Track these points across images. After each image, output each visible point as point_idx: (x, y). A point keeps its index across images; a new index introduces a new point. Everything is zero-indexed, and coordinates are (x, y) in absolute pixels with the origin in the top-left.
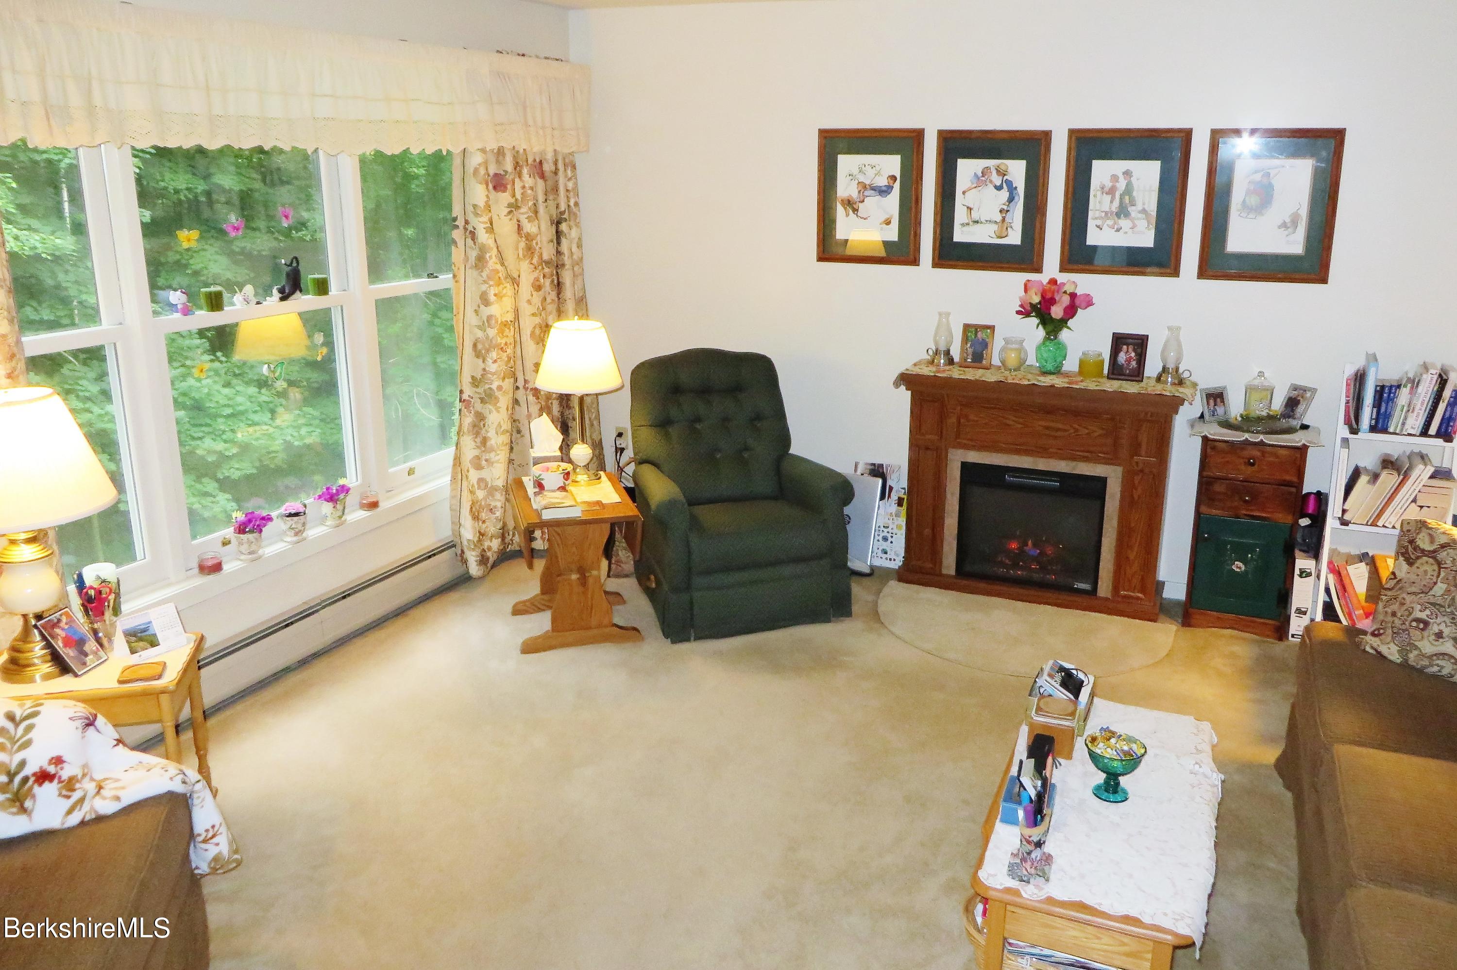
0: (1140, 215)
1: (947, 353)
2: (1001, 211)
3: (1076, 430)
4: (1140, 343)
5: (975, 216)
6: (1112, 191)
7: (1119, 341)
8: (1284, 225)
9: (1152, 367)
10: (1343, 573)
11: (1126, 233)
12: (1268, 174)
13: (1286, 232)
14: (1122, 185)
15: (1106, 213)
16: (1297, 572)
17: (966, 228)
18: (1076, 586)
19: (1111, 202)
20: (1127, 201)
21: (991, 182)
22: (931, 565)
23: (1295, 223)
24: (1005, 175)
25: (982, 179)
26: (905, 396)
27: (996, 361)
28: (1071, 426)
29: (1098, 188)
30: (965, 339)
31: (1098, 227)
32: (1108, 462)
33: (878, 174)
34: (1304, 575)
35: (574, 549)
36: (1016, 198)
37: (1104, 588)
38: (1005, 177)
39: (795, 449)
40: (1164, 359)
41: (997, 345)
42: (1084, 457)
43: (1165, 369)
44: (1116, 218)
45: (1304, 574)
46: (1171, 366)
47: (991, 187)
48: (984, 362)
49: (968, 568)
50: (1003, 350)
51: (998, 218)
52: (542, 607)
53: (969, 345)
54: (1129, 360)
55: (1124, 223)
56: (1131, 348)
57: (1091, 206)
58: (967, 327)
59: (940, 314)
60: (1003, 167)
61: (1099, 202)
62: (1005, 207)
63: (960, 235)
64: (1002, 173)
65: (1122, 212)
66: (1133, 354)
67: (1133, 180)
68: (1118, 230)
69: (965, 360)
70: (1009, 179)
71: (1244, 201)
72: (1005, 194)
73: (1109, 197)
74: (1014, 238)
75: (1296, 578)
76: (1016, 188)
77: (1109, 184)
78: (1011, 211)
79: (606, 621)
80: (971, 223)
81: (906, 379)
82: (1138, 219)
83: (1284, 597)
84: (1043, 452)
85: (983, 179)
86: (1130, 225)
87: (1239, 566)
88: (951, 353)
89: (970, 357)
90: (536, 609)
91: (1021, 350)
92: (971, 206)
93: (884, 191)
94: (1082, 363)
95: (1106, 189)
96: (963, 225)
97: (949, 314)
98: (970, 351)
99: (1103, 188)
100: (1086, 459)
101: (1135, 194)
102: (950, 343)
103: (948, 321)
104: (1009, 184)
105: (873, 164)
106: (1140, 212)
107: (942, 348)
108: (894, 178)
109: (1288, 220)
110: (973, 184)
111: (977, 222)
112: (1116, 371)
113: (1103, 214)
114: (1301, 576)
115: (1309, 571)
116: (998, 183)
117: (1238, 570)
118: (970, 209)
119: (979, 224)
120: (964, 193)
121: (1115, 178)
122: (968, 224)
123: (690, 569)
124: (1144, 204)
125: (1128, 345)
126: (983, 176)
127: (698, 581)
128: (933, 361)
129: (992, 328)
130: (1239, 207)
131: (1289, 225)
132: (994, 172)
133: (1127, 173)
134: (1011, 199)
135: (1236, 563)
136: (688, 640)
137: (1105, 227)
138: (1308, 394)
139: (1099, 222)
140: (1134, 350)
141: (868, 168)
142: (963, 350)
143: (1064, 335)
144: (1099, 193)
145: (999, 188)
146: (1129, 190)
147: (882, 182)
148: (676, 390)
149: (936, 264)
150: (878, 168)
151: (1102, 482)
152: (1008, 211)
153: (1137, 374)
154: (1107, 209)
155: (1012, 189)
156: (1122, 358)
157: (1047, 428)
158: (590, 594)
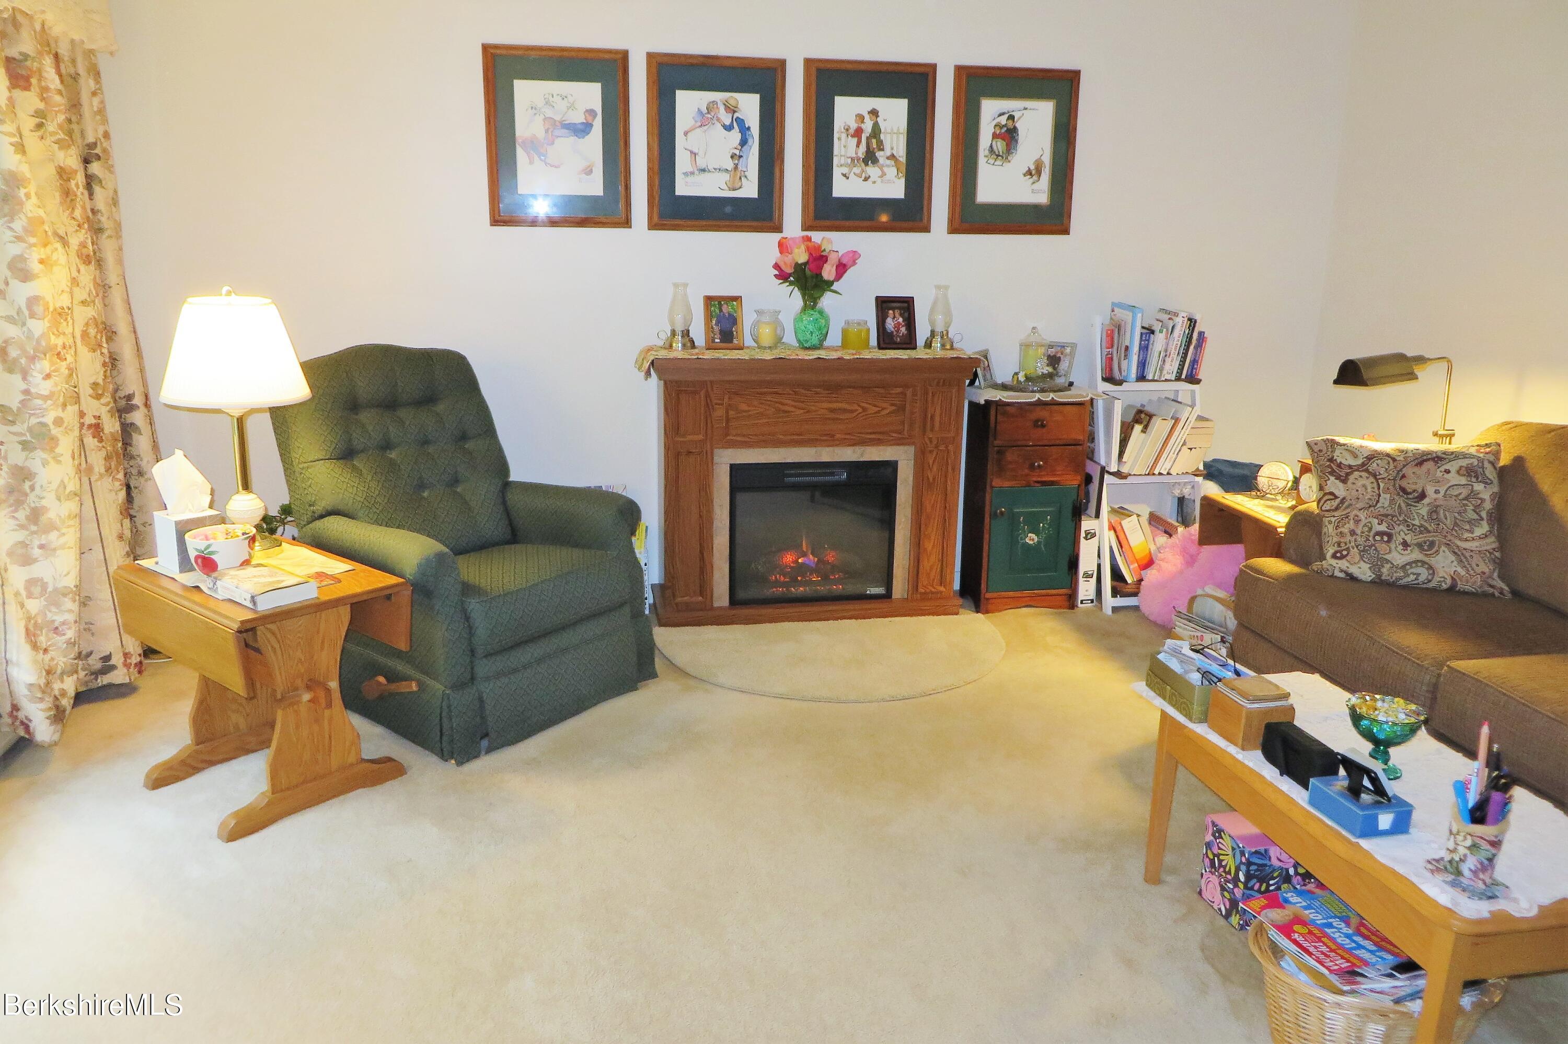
0: (888, 162)
1: (686, 333)
2: (732, 157)
3: (864, 409)
4: (906, 306)
5: (701, 163)
6: (858, 133)
7: (884, 304)
8: (1029, 173)
9: (922, 334)
10: (1118, 528)
11: (874, 182)
12: (1011, 118)
13: (1031, 180)
14: (868, 126)
15: (852, 159)
16: (1083, 534)
17: (690, 179)
18: (868, 592)
19: (858, 145)
20: (875, 146)
21: (718, 120)
22: (700, 598)
23: (1039, 172)
24: (734, 112)
25: (705, 117)
27: (749, 341)
28: (859, 406)
29: (843, 130)
30: (709, 316)
31: (844, 175)
32: (900, 442)
33: (571, 107)
34: (1089, 537)
35: (299, 654)
36: (750, 141)
37: (899, 588)
38: (736, 115)
40: (932, 322)
41: (748, 319)
42: (874, 440)
43: (933, 333)
44: (863, 165)
45: (1090, 535)
46: (939, 328)
47: (719, 126)
48: (735, 341)
49: (741, 595)
50: (756, 325)
51: (730, 165)
52: (201, 765)
53: (714, 322)
54: (897, 326)
55: (872, 171)
56: (897, 312)
57: (836, 152)
58: (709, 300)
59: (676, 285)
60: (732, 102)
61: (845, 147)
62: (737, 152)
63: (683, 188)
64: (731, 109)
65: (870, 158)
66: (901, 320)
67: (880, 120)
68: (866, 179)
69: (713, 341)
70: (740, 117)
71: (991, 146)
72: (736, 135)
73: (855, 140)
74: (750, 190)
75: (1082, 540)
76: (749, 128)
77: (854, 126)
78: (744, 157)
79: (352, 759)
80: (696, 172)
81: (657, 367)
82: (888, 166)
83: (1073, 564)
84: (830, 440)
85: (709, 116)
86: (880, 173)
87: (1032, 539)
88: (691, 335)
89: (717, 336)
90: (191, 771)
91: (777, 324)
92: (696, 151)
93: (583, 130)
94: (845, 333)
95: (852, 131)
96: (686, 174)
97: (685, 285)
98: (716, 329)
99: (847, 130)
100: (878, 442)
101: (882, 137)
102: (688, 320)
103: (685, 294)
104: (740, 122)
105: (564, 94)
106: (888, 158)
107: (679, 329)
108: (592, 113)
109: (1032, 167)
110: (696, 122)
111: (703, 170)
112: (886, 340)
113: (849, 160)
114: (1086, 538)
115: (1093, 531)
116: (728, 122)
117: (1031, 542)
118: (695, 155)
119: (706, 173)
120: (686, 134)
121: (861, 118)
122: (692, 173)
123: (473, 652)
124: (892, 149)
125: (893, 309)
126: (708, 113)
127: (484, 668)
128: (671, 346)
129: (737, 299)
130: (987, 152)
131: (1033, 172)
132: (722, 108)
133: (874, 113)
134: (744, 142)
135: (1029, 535)
136: (477, 756)
137: (852, 176)
138: (1068, 350)
139: (845, 170)
140: (901, 315)
141: (557, 99)
142: (709, 328)
143: (827, 301)
144: (844, 136)
145: (728, 128)
146: (876, 131)
147: (578, 118)
148: (353, 406)
149: (653, 226)
150: (571, 99)
151: (892, 466)
152: (740, 157)
153: (909, 342)
154: (854, 155)
155: (744, 130)
156: (890, 324)
157: (832, 410)
158: (326, 722)
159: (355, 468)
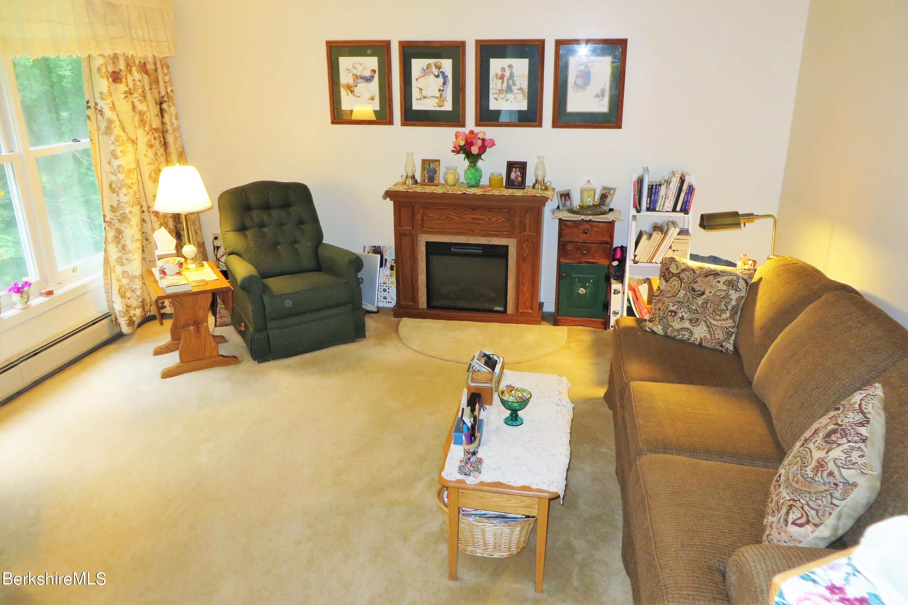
0: (519, 91)
1: (413, 177)
2: (439, 91)
3: (490, 219)
4: (522, 166)
5: (424, 93)
6: (502, 77)
7: (511, 165)
8: (597, 96)
9: (530, 180)
10: (636, 290)
11: (511, 102)
12: (587, 66)
13: (599, 100)
14: (507, 74)
15: (500, 91)
16: (612, 291)
17: (420, 101)
18: (495, 309)
19: (502, 83)
20: (511, 83)
21: (432, 73)
22: (412, 304)
23: (603, 95)
24: (440, 68)
25: (426, 71)
26: (389, 204)
27: (442, 181)
28: (487, 217)
29: (494, 76)
30: (423, 168)
31: (496, 99)
32: (508, 237)
33: (364, 68)
34: (616, 293)
35: (190, 311)
36: (448, 82)
37: (510, 309)
38: (441, 70)
39: (326, 240)
40: (536, 176)
41: (442, 171)
42: (495, 234)
43: (537, 181)
44: (505, 93)
45: (616, 292)
46: (540, 179)
47: (432, 76)
48: (435, 182)
49: (434, 303)
50: (446, 174)
51: (438, 94)
52: (173, 349)
53: (426, 172)
54: (517, 177)
55: (510, 96)
56: (518, 169)
57: (491, 86)
58: (424, 161)
59: (408, 154)
60: (439, 64)
61: (495, 84)
62: (442, 88)
63: (416, 106)
64: (438, 67)
65: (509, 89)
66: (519, 173)
67: (514, 70)
68: (507, 100)
69: (424, 181)
70: (443, 71)
71: (575, 82)
72: (441, 80)
73: (501, 81)
74: (448, 106)
75: (612, 294)
76: (447, 76)
77: (500, 73)
78: (445, 90)
79: (215, 354)
80: (422, 98)
81: (389, 194)
82: (518, 94)
83: (606, 306)
84: (471, 233)
85: (427, 71)
86: (514, 97)
87: (582, 291)
88: (416, 177)
89: (427, 179)
90: (169, 350)
91: (456, 173)
92: (421, 88)
93: (369, 80)
94: (490, 180)
95: (499, 76)
96: (417, 99)
97: (413, 154)
98: (426, 175)
99: (497, 76)
100: (497, 236)
101: (515, 78)
102: (414, 171)
103: (413, 159)
104: (443, 73)
105: (361, 63)
106: (519, 89)
107: (410, 174)
108: (374, 71)
109: (599, 93)
110: (421, 74)
111: (425, 97)
112: (510, 184)
113: (498, 91)
114: (614, 293)
115: (618, 290)
116: (437, 74)
117: (582, 293)
118: (421, 89)
119: (427, 99)
120: (417, 80)
121: (503, 69)
122: (420, 99)
123: (265, 317)
124: (521, 85)
125: (516, 168)
126: (427, 69)
127: (270, 324)
128: (405, 183)
129: (438, 161)
130: (573, 85)
131: (600, 95)
132: (434, 67)
133: (510, 66)
134: (444, 83)
135: (581, 289)
136: (269, 360)
137: (499, 99)
139: (496, 96)
140: (520, 171)
141: (358, 65)
142: (423, 175)
143: (480, 163)
144: (495, 79)
145: (437, 76)
146: (512, 76)
147: (367, 74)
148: (248, 208)
149: (403, 124)
150: (364, 65)
151: (507, 247)
152: (443, 90)
153: (522, 185)
154: (500, 88)
155: (445, 77)
156: (513, 175)
157: (473, 219)
158: (203, 338)
159: (245, 236)
